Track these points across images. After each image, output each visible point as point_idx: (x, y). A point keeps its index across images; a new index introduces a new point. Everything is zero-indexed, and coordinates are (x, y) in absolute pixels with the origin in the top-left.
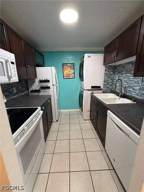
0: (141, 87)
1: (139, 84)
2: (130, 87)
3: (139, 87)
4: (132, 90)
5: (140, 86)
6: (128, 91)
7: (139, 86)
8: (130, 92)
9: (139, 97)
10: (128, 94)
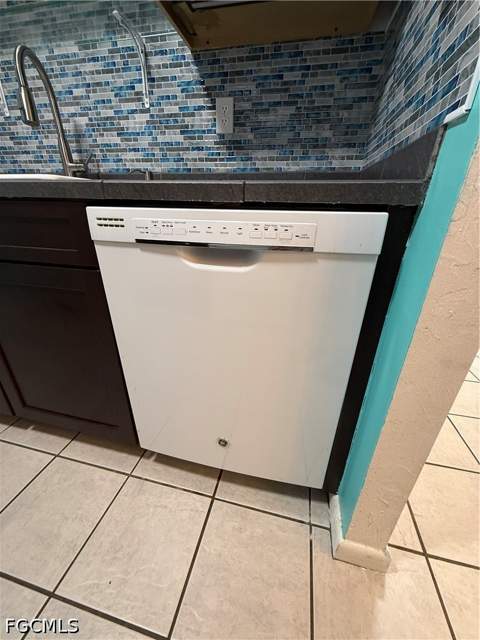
0: (152, 116)
1: (140, 100)
2: (103, 125)
3: (146, 117)
4: (117, 140)
5: (148, 111)
6: (98, 153)
7: (142, 111)
8: (111, 156)
9: (158, 169)
10: (105, 168)
